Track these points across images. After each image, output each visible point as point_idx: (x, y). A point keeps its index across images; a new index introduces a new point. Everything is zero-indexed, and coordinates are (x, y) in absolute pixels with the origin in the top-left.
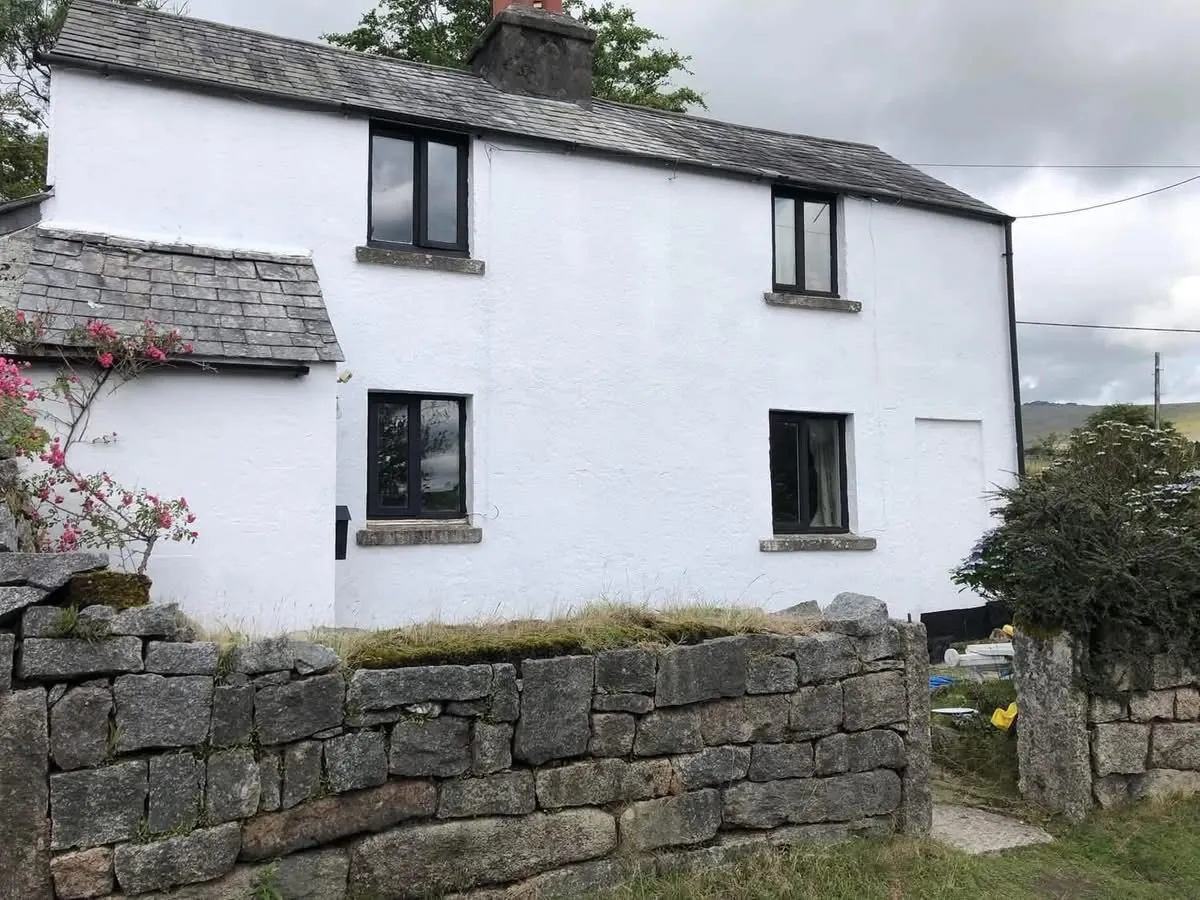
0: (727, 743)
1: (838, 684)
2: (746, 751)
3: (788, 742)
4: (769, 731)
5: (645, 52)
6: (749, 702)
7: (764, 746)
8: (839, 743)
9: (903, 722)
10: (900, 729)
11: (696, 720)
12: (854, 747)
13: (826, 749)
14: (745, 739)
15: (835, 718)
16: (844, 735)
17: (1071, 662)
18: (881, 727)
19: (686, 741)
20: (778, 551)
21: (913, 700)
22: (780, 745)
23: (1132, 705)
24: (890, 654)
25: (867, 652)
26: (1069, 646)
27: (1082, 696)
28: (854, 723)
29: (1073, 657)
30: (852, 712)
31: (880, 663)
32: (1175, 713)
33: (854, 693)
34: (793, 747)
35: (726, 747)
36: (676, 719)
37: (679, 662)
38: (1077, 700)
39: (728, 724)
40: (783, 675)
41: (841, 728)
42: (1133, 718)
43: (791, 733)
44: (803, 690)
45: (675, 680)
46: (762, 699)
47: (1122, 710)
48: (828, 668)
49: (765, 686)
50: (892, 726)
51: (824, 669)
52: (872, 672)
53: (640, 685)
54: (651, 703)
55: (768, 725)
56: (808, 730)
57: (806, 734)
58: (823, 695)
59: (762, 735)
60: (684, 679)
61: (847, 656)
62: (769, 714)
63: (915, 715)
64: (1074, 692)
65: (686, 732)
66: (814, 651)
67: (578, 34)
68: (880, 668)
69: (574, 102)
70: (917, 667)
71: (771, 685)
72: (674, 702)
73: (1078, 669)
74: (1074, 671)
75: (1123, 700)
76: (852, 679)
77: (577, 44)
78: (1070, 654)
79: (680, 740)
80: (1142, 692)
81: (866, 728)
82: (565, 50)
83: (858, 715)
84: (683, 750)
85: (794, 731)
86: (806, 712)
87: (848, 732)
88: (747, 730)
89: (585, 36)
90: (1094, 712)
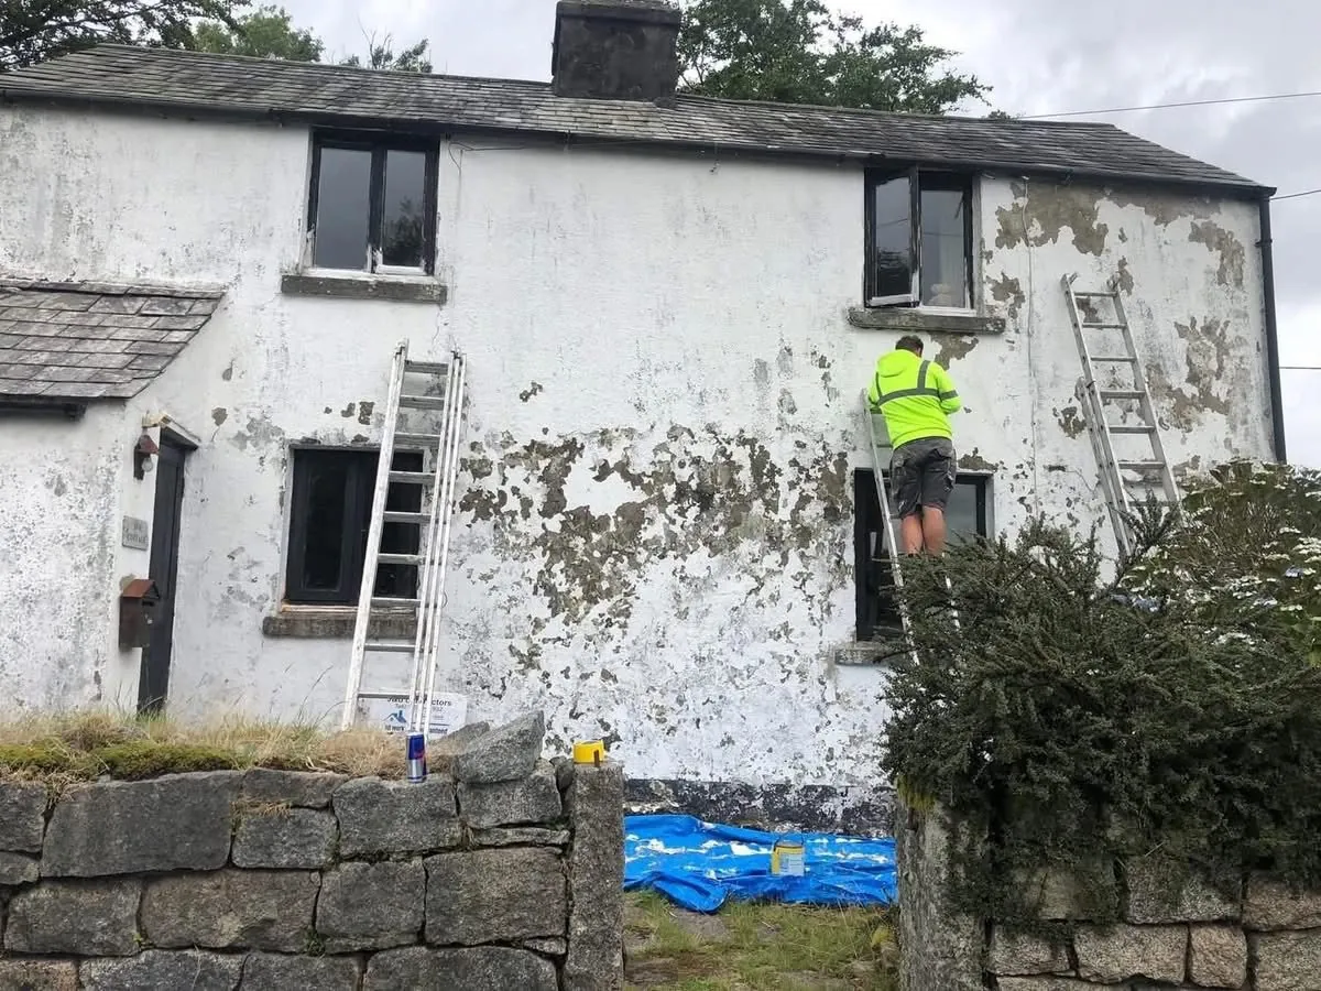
0: (192, 947)
1: (417, 862)
2: (231, 963)
3: (312, 954)
4: (273, 932)
5: (935, 73)
6: (239, 879)
7: (263, 957)
8: (411, 964)
9: (554, 937)
10: (546, 949)
11: (126, 902)
12: (447, 973)
13: (386, 972)
14: (224, 942)
15: (406, 918)
16: (424, 950)
17: (944, 858)
18: (501, 942)
19: (99, 937)
20: (862, 665)
21: (581, 901)
22: (296, 958)
23: (1080, 949)
24: (536, 819)
25: (481, 812)
26: (943, 828)
27: (967, 922)
28: (441, 932)
29: (951, 849)
30: (439, 911)
31: (509, 832)
32: (1188, 970)
33: (448, 880)
34: (320, 963)
35: (190, 952)
36: (88, 898)
37: (92, 809)
38: (957, 929)
39: (191, 914)
40: (306, 840)
41: (421, 938)
42: (1084, 973)
43: (318, 939)
44: (345, 866)
45: (79, 836)
46: (266, 877)
47: (1054, 956)
48: (400, 833)
49: (270, 855)
50: (527, 943)
51: (389, 835)
52: (489, 847)
53: (10, 840)
54: (32, 870)
55: (271, 922)
56: (345, 936)
57: (343, 942)
58: (386, 879)
59: (257, 938)
60: (98, 835)
61: (439, 816)
62: (273, 902)
63: (583, 929)
64: (949, 915)
65: (102, 922)
66: (373, 803)
67: (656, 18)
68: (508, 840)
69: (651, 101)
70: (594, 846)
71: (279, 855)
72: (73, 872)
73: (961, 871)
74: (952, 875)
75: (1060, 936)
76: (445, 856)
77: (658, 30)
78: (945, 843)
79: (88, 934)
80: (1102, 926)
81: (468, 942)
82: (641, 41)
83: (451, 918)
84: (95, 951)
85: (324, 937)
86: (346, 905)
87: (430, 946)
88: (230, 928)
89: (668, 19)
90: (992, 954)
